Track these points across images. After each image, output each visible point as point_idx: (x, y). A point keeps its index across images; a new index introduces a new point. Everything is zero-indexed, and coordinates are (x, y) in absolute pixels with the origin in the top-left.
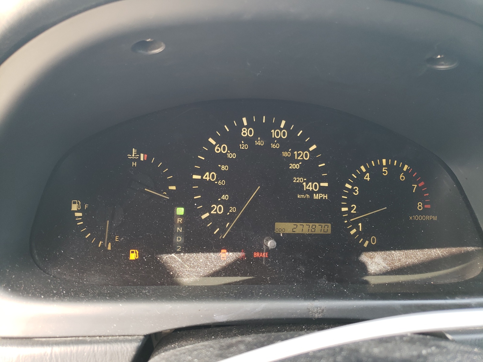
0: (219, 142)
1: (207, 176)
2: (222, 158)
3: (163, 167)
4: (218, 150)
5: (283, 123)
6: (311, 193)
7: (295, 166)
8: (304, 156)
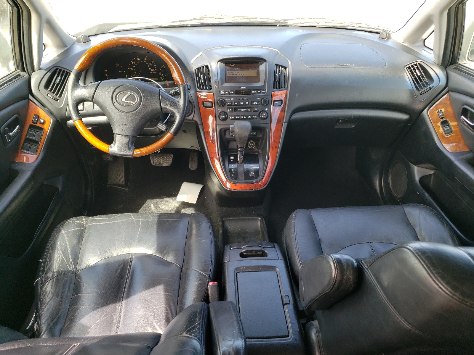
0: (133, 61)
1: (131, 69)
2: (134, 65)
3: (122, 67)
4: (133, 63)
5: (146, 56)
6: (153, 72)
7: (149, 66)
8: (151, 64)
